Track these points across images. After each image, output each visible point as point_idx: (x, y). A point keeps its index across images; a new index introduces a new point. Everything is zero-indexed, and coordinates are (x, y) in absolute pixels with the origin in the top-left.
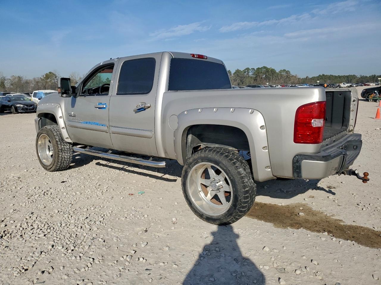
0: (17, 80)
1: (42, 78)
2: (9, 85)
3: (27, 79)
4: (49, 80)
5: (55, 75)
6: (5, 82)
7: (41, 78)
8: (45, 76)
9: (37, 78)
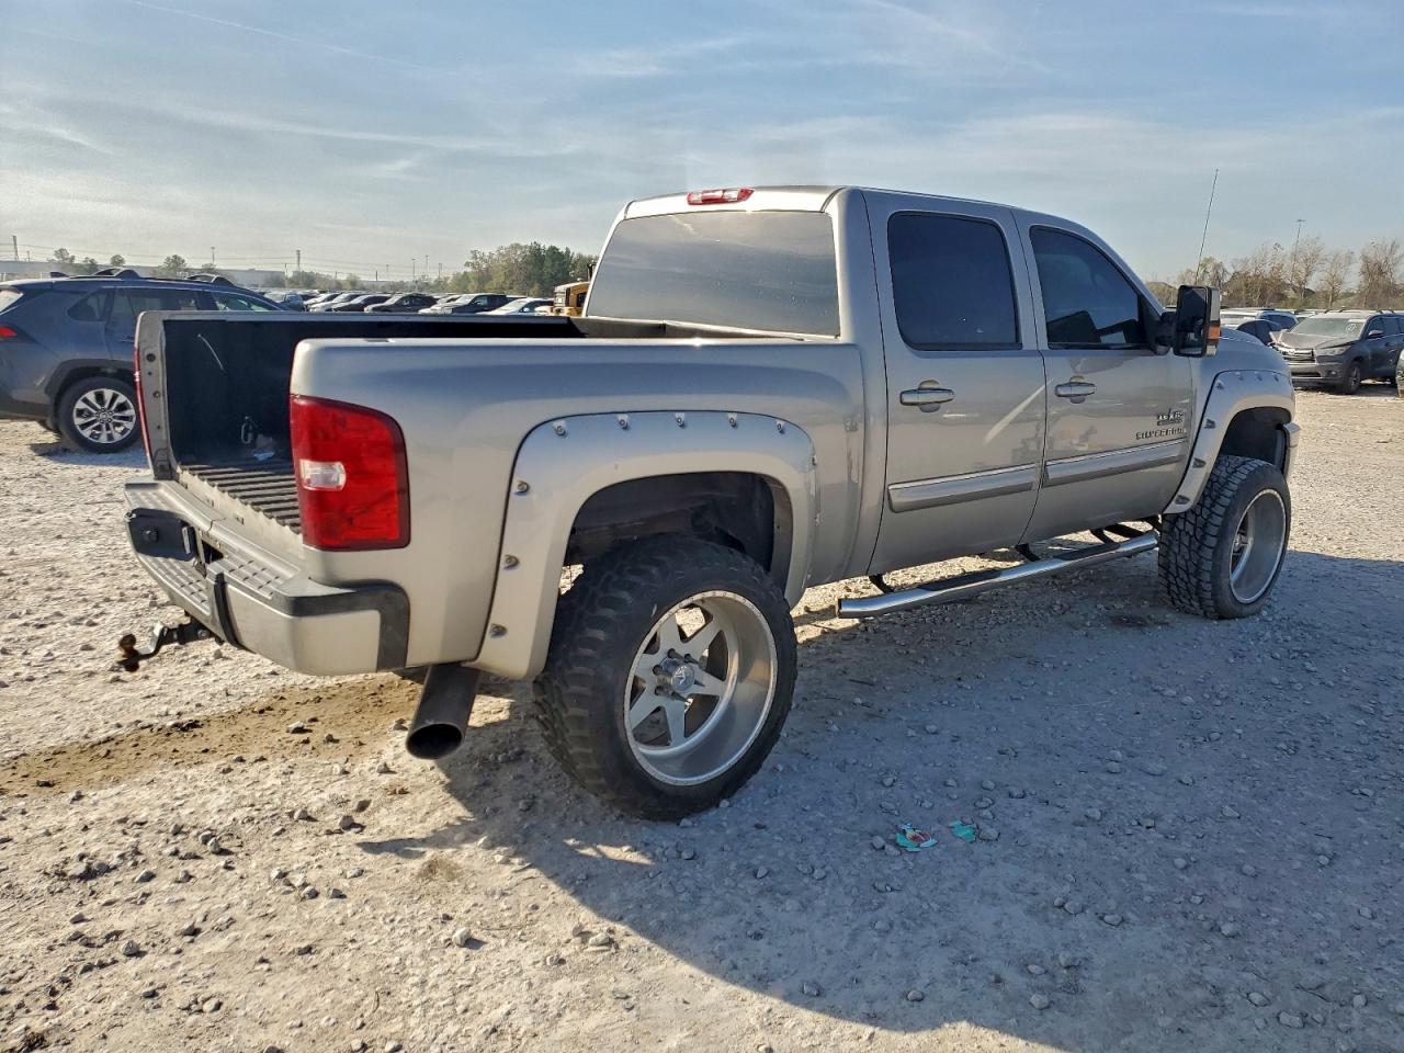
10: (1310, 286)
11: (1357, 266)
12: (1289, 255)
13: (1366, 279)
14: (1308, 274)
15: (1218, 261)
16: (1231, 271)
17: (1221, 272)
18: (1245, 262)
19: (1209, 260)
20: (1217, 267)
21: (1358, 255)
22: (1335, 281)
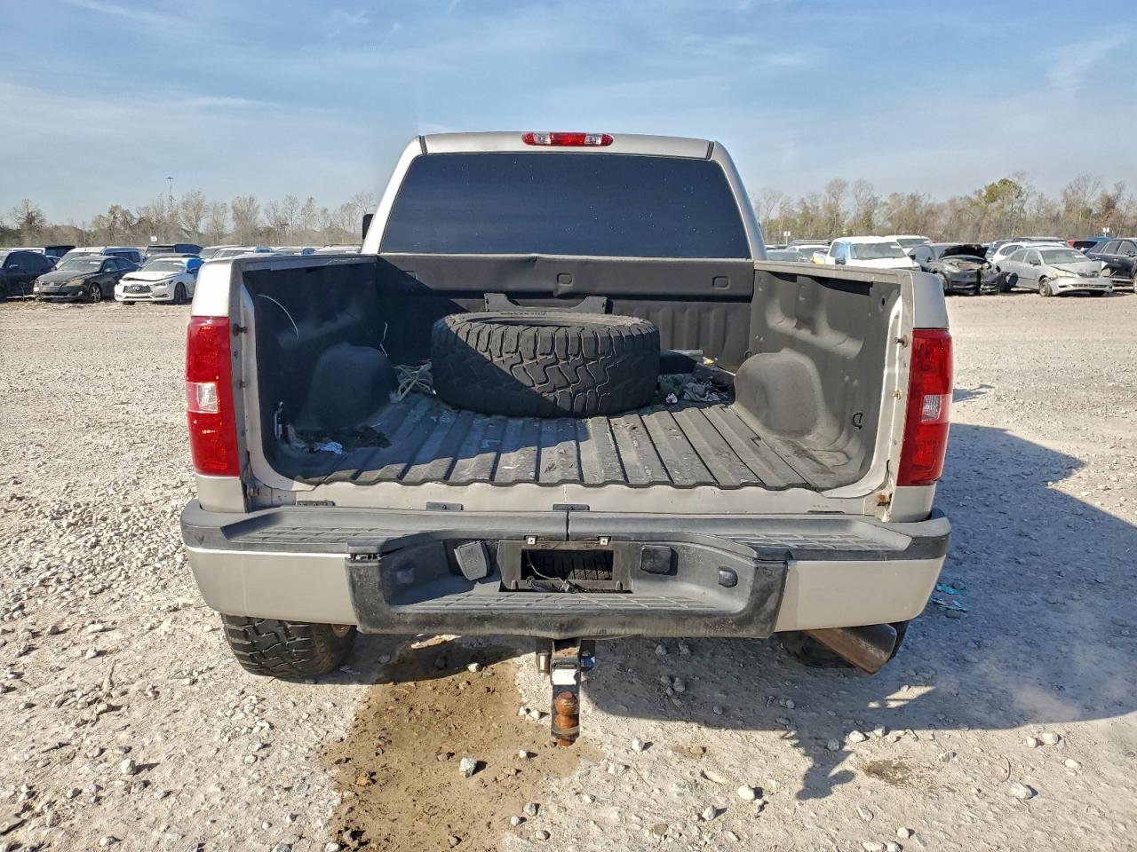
0: (904, 204)
1: (974, 198)
2: (882, 219)
3: (931, 201)
4: (995, 205)
5: (1016, 187)
6: (875, 212)
7: (970, 199)
8: (984, 193)
9: (961, 199)
10: (201, 230)
11: (230, 214)
12: (180, 205)
13: (238, 225)
14: (198, 219)
15: (125, 208)
16: (137, 217)
17: (129, 218)
18: (147, 209)
19: (116, 207)
20: (125, 213)
21: (229, 206)
22: (217, 224)
